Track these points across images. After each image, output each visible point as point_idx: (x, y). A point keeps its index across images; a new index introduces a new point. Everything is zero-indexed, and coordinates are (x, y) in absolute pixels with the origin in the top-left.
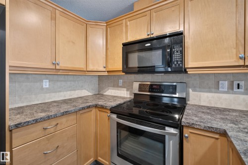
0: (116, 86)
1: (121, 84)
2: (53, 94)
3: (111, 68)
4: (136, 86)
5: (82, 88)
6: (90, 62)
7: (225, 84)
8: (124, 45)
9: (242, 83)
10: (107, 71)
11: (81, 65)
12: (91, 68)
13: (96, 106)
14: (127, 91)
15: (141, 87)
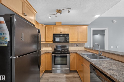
0: (47, 47)
3: (47, 40)
9: (78, 45)
10: (46, 42)
14: (51, 48)
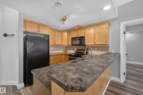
0: (71, 49)
1: (72, 49)
2: (53, 51)
3: (69, 44)
4: (76, 49)
5: (60, 50)
6: (63, 42)
7: (96, 49)
8: (72, 38)
9: (99, 48)
11: (60, 43)
12: (63, 44)
13: (65, 54)
14: (73, 51)
15: (77, 50)
